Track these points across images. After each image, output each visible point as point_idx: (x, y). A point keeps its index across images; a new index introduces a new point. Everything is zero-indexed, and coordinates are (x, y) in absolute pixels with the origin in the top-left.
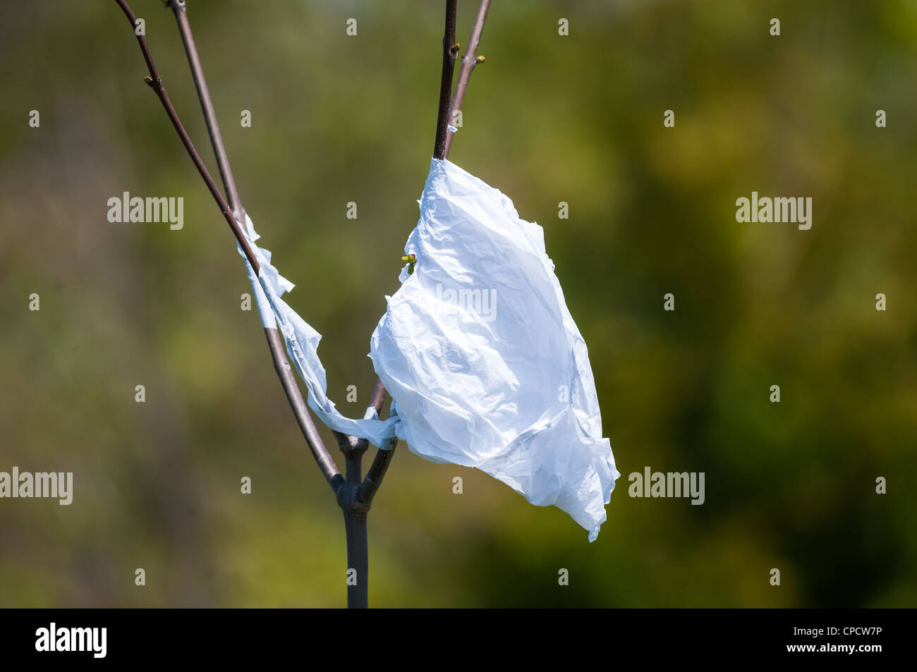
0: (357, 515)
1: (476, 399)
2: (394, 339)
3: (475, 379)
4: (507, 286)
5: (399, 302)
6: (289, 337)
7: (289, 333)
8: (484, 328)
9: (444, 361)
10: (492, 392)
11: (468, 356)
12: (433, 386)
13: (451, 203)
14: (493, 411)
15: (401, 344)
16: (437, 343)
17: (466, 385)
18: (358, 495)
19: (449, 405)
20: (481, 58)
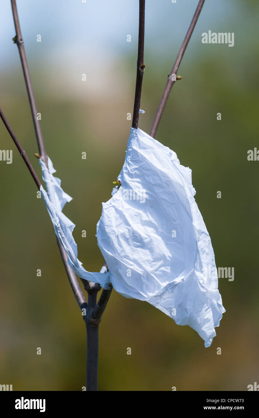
0: (92, 326)
1: (147, 263)
2: (104, 227)
3: (147, 252)
4: (167, 201)
5: (108, 206)
6: (56, 225)
7: (56, 222)
8: (154, 224)
9: (130, 241)
10: (156, 260)
11: (144, 238)
12: (123, 254)
13: (140, 153)
14: (156, 270)
15: (107, 230)
16: (127, 230)
17: (142, 255)
18: (93, 314)
19: (132, 265)
20: (179, 77)
